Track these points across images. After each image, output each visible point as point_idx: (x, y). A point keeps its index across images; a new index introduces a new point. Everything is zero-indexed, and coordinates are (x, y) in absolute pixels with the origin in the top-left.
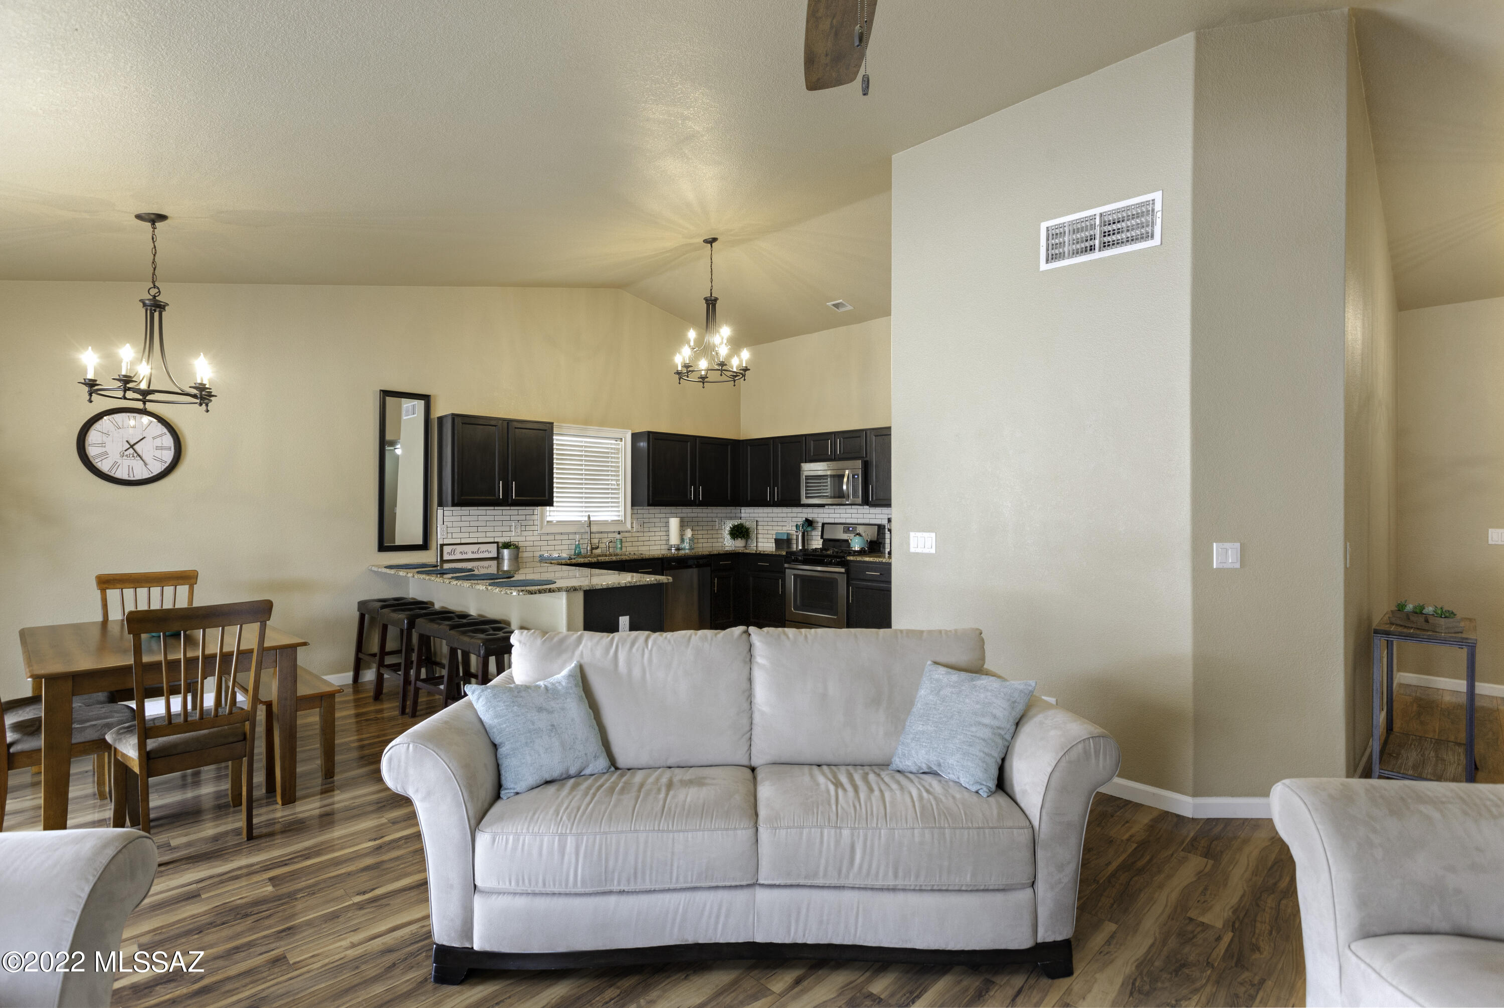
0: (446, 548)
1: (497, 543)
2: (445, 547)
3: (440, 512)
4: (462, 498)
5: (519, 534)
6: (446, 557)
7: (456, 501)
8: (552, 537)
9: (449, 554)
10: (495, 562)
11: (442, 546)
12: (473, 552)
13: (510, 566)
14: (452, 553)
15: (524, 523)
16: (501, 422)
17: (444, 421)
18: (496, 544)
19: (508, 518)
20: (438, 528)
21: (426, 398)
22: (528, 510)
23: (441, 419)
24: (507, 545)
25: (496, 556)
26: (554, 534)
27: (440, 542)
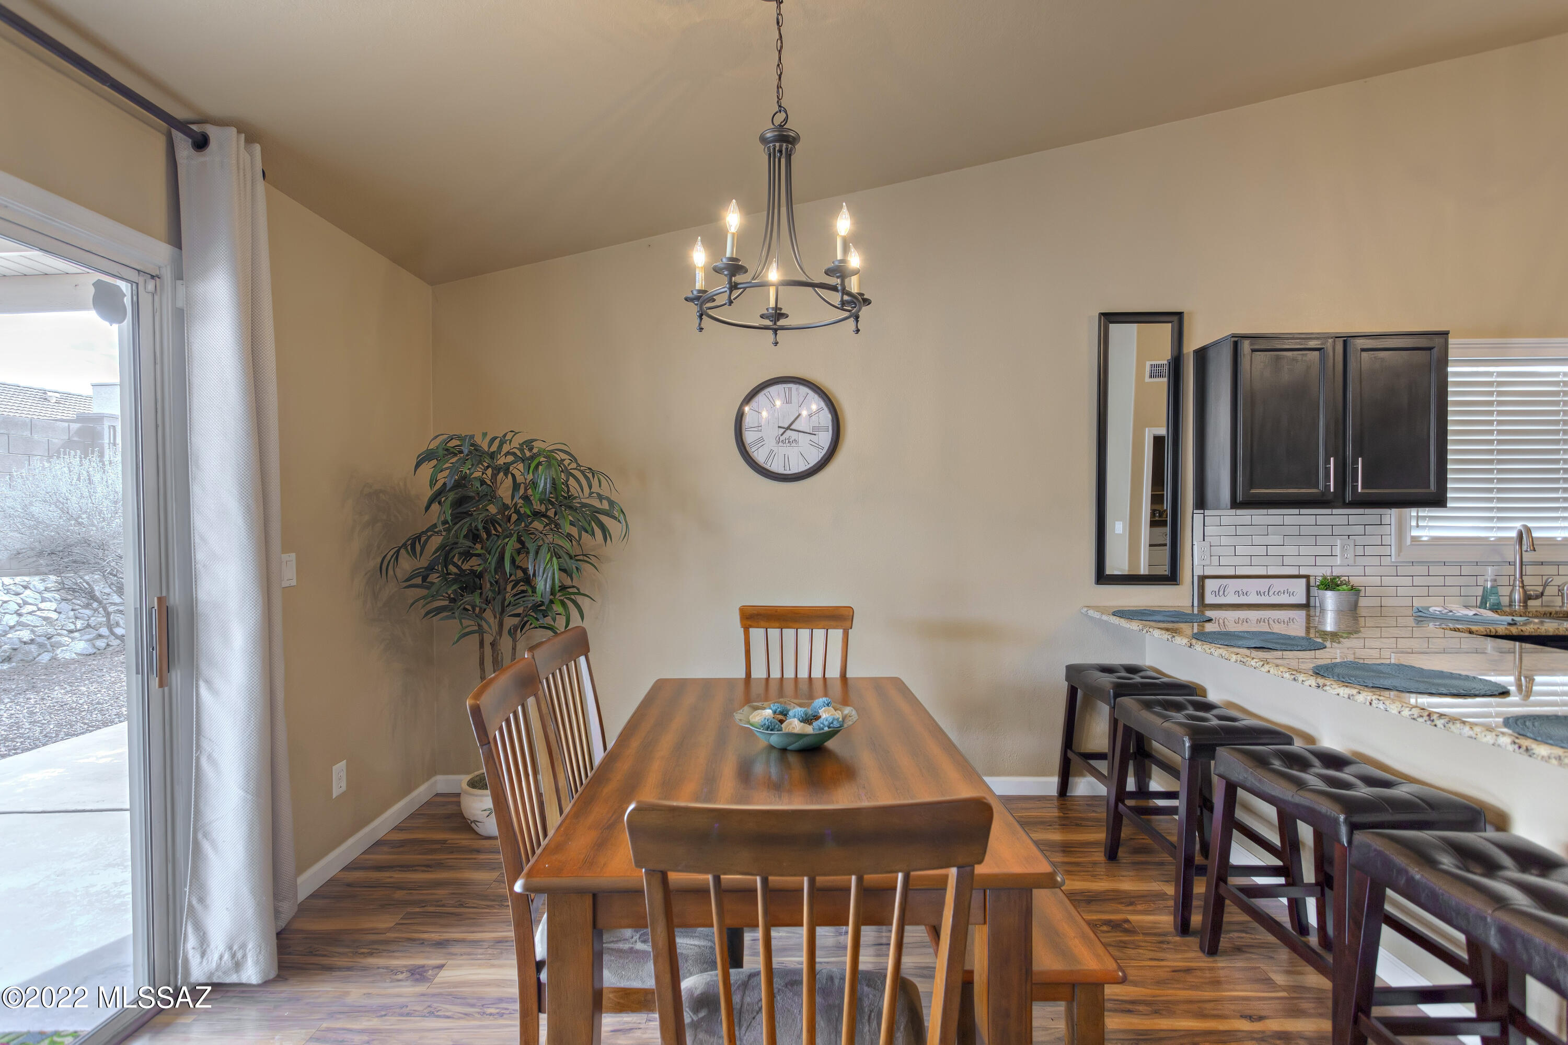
0: (1210, 585)
1: (1307, 577)
2: (1207, 581)
3: (1198, 518)
4: (1253, 491)
5: (1351, 562)
6: (1209, 599)
7: (1240, 498)
8: (1423, 570)
9: (1216, 594)
10: (1303, 613)
11: (1202, 578)
12: (1258, 593)
13: (1338, 621)
14: (1221, 593)
15: (1360, 540)
16: (1330, 341)
17: (1211, 354)
18: (1304, 581)
19: (1328, 530)
20: (1195, 547)
21: (1177, 318)
22: (1371, 514)
23: (1202, 355)
24: (1331, 584)
25: (1304, 601)
26: (1428, 564)
27: (1198, 572)
